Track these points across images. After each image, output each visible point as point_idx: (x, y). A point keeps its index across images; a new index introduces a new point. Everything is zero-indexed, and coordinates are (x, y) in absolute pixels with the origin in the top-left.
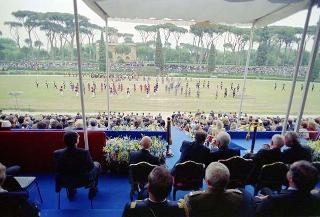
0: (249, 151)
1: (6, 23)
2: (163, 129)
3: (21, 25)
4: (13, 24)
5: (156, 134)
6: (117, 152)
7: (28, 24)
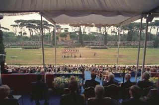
1: (11, 25)
2: (81, 73)
3: (18, 26)
4: (14, 26)
5: (77, 75)
6: (59, 83)
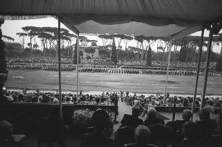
0: (171, 120)
1: (17, 34)
2: (113, 105)
3: (26, 35)
4: (22, 34)
5: (108, 107)
6: (81, 119)
7: (31, 34)
